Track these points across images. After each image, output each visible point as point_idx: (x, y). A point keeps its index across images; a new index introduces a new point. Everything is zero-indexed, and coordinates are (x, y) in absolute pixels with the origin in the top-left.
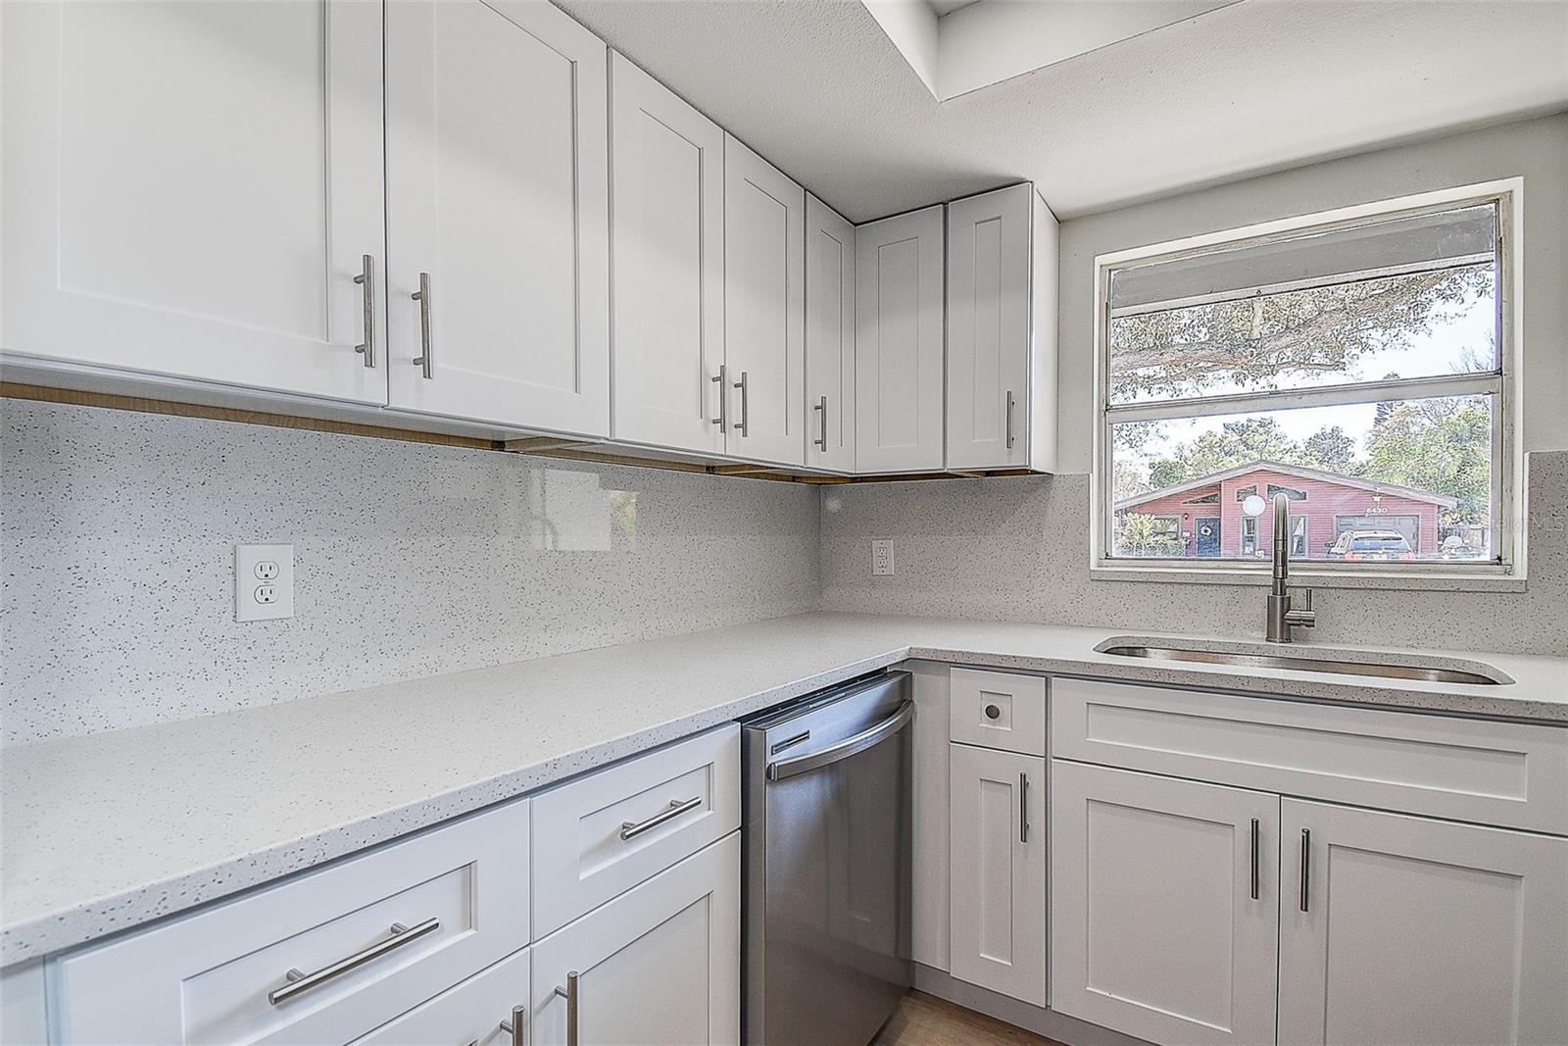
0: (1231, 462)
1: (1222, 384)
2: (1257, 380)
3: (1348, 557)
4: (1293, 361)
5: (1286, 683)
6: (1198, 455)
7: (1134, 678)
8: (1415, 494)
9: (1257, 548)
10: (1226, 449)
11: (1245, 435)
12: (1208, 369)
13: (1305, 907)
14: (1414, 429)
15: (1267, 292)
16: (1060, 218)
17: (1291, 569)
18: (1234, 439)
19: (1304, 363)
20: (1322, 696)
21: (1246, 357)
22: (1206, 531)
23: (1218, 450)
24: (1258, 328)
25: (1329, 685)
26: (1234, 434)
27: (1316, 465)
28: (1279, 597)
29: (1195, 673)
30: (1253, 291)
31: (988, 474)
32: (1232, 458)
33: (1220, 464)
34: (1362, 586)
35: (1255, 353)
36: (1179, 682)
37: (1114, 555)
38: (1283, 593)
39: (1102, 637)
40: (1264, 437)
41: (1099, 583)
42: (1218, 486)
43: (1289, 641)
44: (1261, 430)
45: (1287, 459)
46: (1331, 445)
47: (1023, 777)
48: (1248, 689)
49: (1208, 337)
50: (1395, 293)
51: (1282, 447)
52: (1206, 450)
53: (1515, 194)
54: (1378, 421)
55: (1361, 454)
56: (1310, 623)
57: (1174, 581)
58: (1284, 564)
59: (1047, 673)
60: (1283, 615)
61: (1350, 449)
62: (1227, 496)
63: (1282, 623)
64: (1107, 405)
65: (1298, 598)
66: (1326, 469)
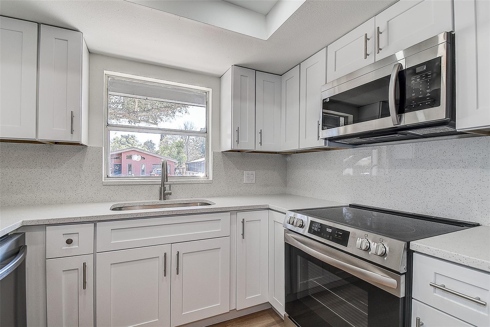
0: (123, 147)
1: (124, 122)
2: (135, 124)
3: (156, 176)
4: (145, 120)
5: (173, 211)
6: (113, 144)
7: (129, 217)
8: (170, 159)
9: (132, 173)
10: (122, 143)
11: (127, 139)
12: (121, 118)
13: (178, 274)
14: (169, 143)
15: (149, 99)
16: (90, 52)
17: (169, 179)
18: (124, 140)
19: (147, 121)
20: (182, 214)
21: (133, 116)
22: (117, 168)
23: (119, 143)
24: (137, 109)
25: (183, 210)
26: (124, 138)
27: (146, 150)
28: (163, 187)
29: (149, 212)
30: (145, 98)
31: (56, 143)
32: (124, 146)
33: (120, 147)
34: (182, 183)
35: (136, 116)
36: (144, 216)
37: (110, 176)
38: (164, 186)
39: (110, 205)
40: (133, 140)
41: (106, 186)
42: (121, 154)
43: (165, 199)
44: (132, 138)
45: (139, 147)
46: (149, 144)
47: (84, 264)
48: (164, 215)
49: (122, 107)
50: (169, 108)
51: (138, 144)
52: (116, 142)
53: (210, 92)
54: (161, 140)
55: (157, 148)
56: (170, 194)
57: (132, 184)
58: (167, 178)
59: (95, 222)
60: (164, 192)
61: (154, 146)
62: (124, 157)
63: (164, 195)
64: (107, 123)
65: (167, 187)
66: (149, 151)
